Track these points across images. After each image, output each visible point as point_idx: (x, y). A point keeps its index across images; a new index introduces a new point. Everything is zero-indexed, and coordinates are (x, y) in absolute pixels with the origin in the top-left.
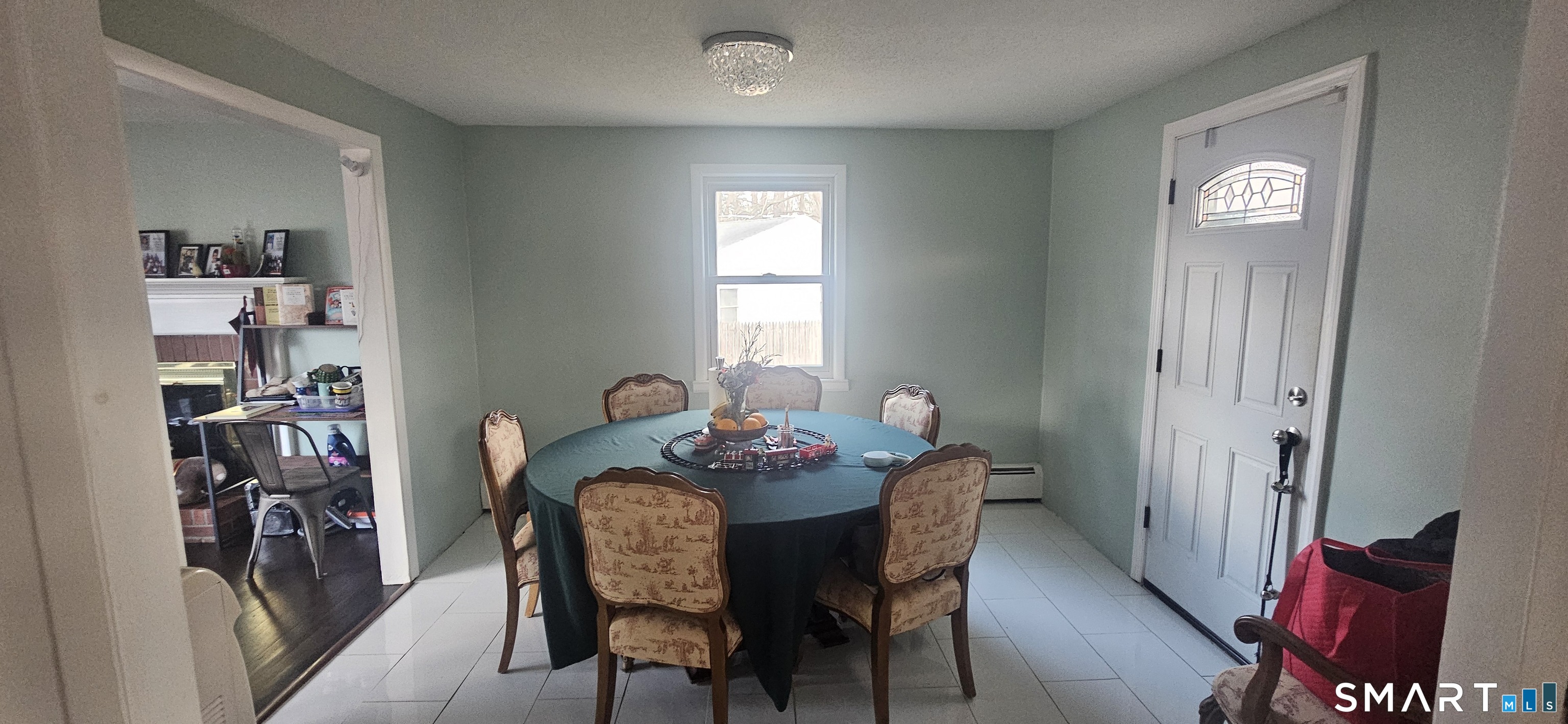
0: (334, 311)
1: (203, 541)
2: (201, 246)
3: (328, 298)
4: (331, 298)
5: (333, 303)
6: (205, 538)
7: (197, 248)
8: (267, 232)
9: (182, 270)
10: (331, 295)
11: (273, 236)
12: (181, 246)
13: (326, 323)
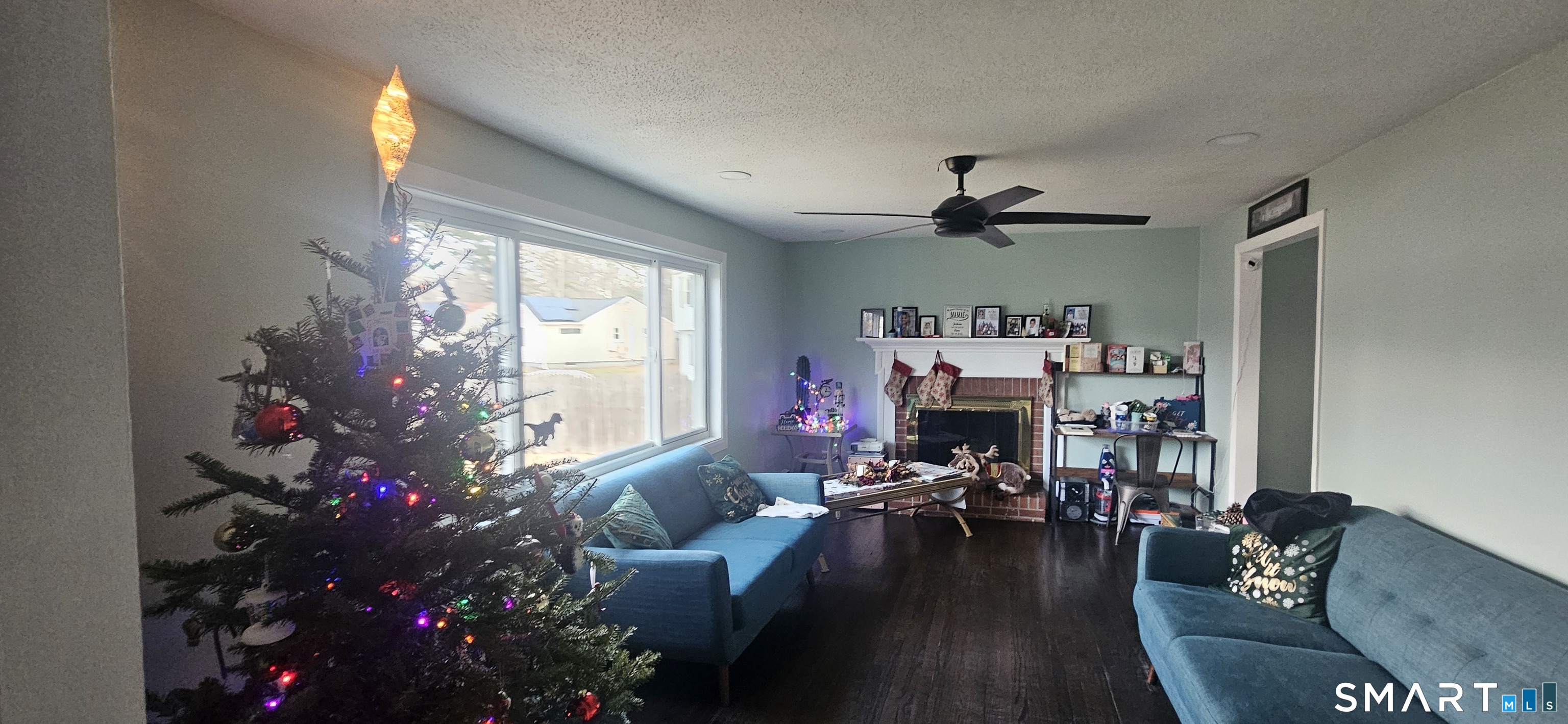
0: (1114, 362)
1: (1033, 521)
2: (1022, 316)
3: (1109, 353)
4: (1111, 354)
5: (1113, 357)
6: (1035, 518)
7: (1020, 318)
8: (1066, 307)
9: (1009, 332)
10: (1111, 351)
11: (1074, 310)
12: (1007, 317)
13: (1110, 371)
